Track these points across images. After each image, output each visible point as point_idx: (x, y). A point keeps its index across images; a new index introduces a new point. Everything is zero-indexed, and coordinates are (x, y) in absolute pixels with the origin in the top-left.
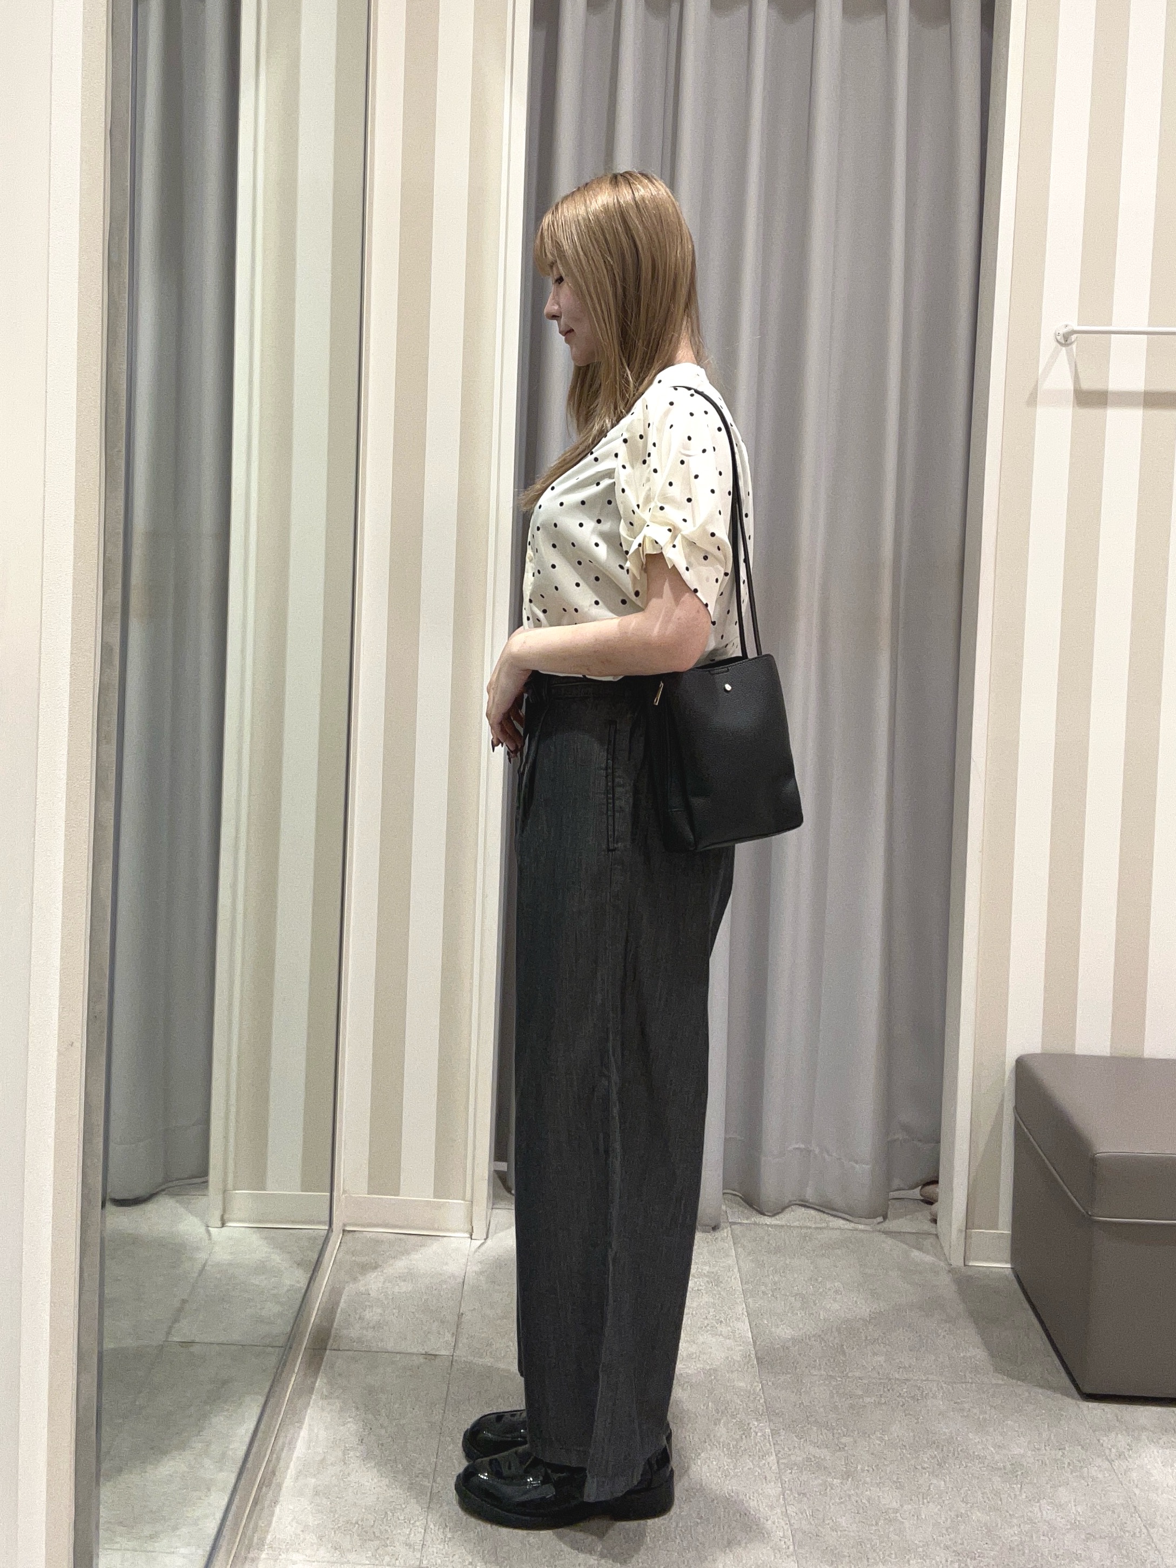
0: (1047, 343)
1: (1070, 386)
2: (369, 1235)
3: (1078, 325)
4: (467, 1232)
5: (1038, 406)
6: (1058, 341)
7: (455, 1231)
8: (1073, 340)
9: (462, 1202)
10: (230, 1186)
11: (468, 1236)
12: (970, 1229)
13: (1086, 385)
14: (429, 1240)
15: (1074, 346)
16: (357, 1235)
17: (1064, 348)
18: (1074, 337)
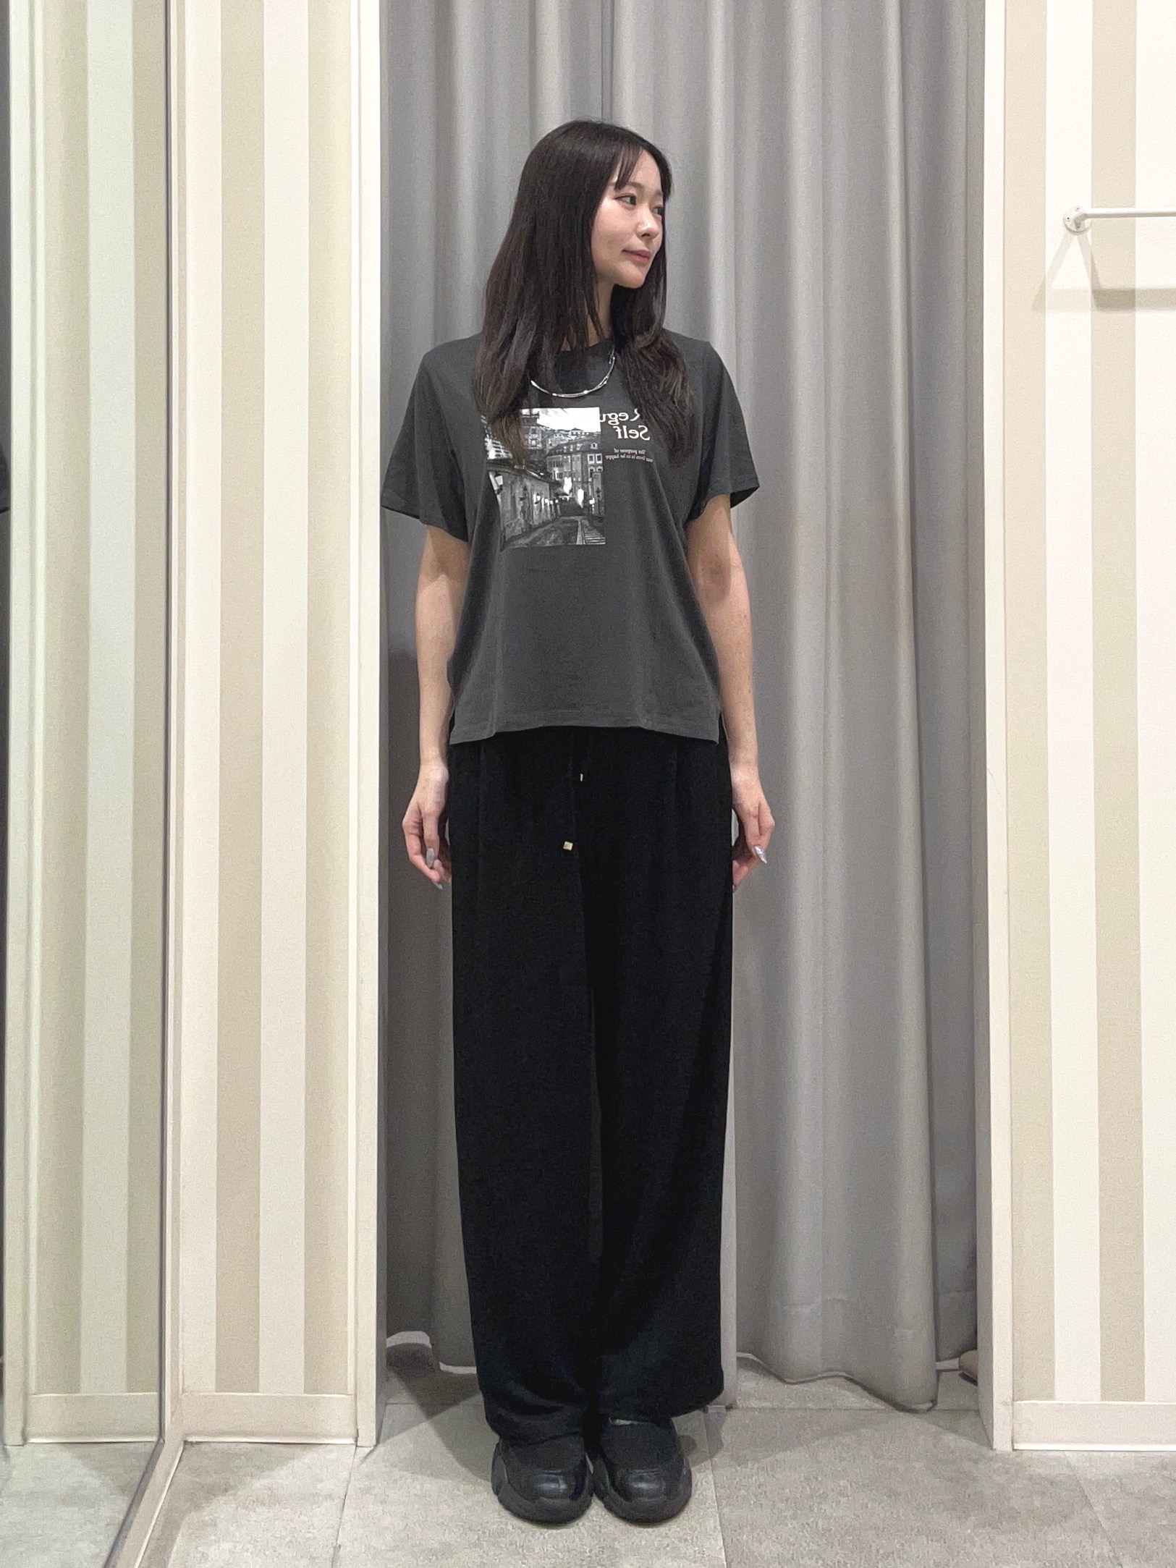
0: (1055, 231)
1: (1087, 285)
2: (218, 1447)
3: (1092, 207)
4: (351, 1437)
5: (1047, 311)
6: (1068, 227)
7: (334, 1437)
8: (1086, 226)
9: (344, 1396)
10: (33, 1386)
11: (351, 1441)
12: (1017, 1400)
13: (1108, 283)
14: (297, 1450)
15: (1089, 234)
16: (203, 1446)
17: (1076, 236)
18: (1088, 222)
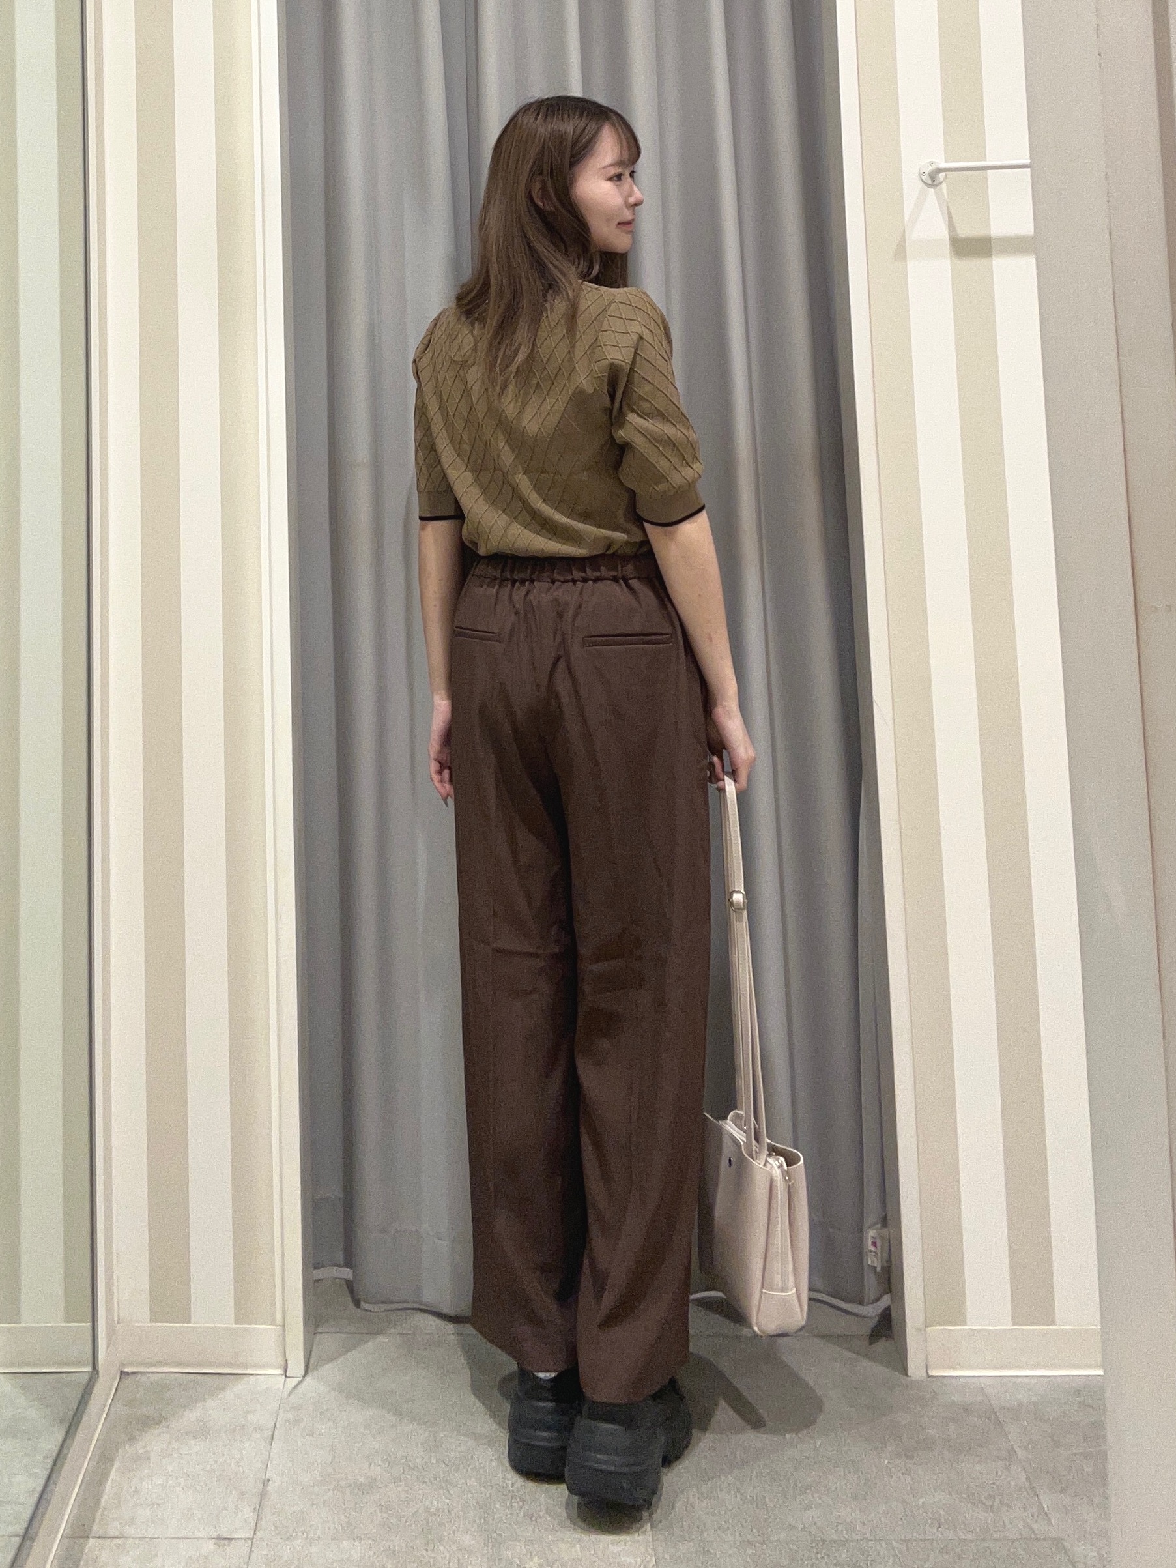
0: (911, 186)
1: (945, 234)
2: (153, 1378)
3: (946, 161)
4: (280, 1367)
5: (908, 259)
6: (923, 181)
8: (941, 179)
9: (272, 1327)
11: (280, 1371)
12: (929, 1326)
13: (964, 232)
14: (231, 1380)
15: (944, 186)
16: (139, 1377)
17: (932, 190)
18: (942, 176)
